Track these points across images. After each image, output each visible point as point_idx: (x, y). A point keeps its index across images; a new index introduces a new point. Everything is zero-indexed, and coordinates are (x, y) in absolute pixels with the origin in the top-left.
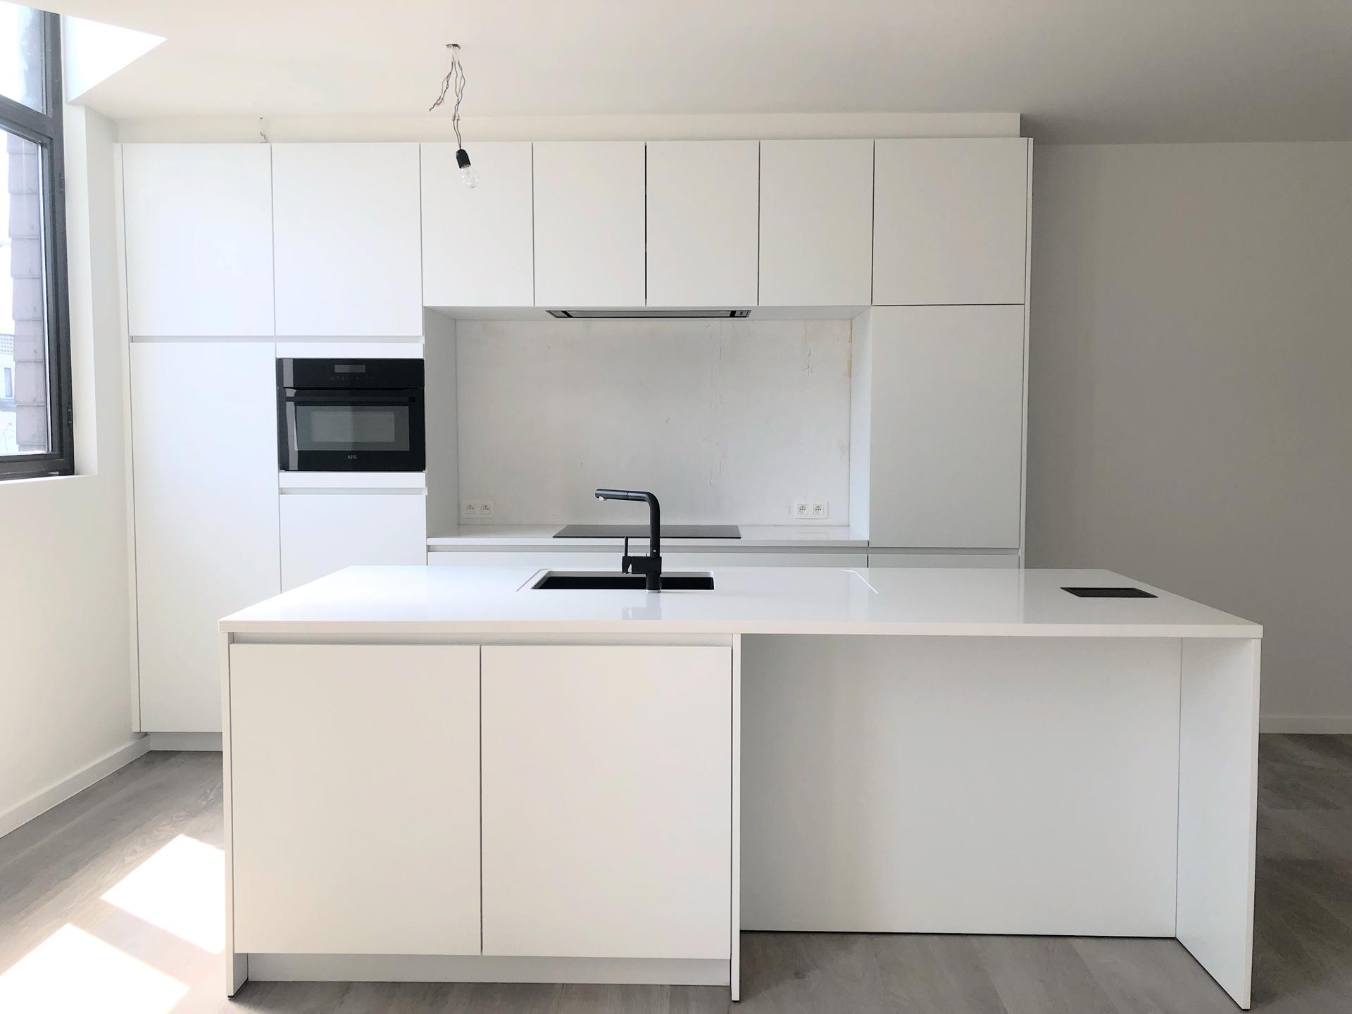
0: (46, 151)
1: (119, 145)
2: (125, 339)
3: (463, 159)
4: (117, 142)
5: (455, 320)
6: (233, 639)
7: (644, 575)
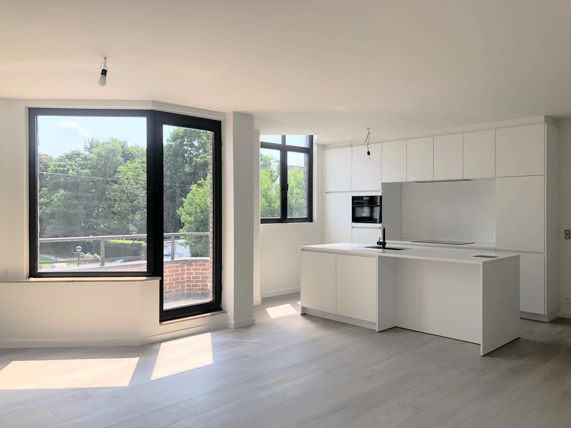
0: (310, 155)
1: (325, 150)
2: (325, 193)
3: (369, 153)
5: (401, 184)
6: (303, 250)
7: (382, 246)
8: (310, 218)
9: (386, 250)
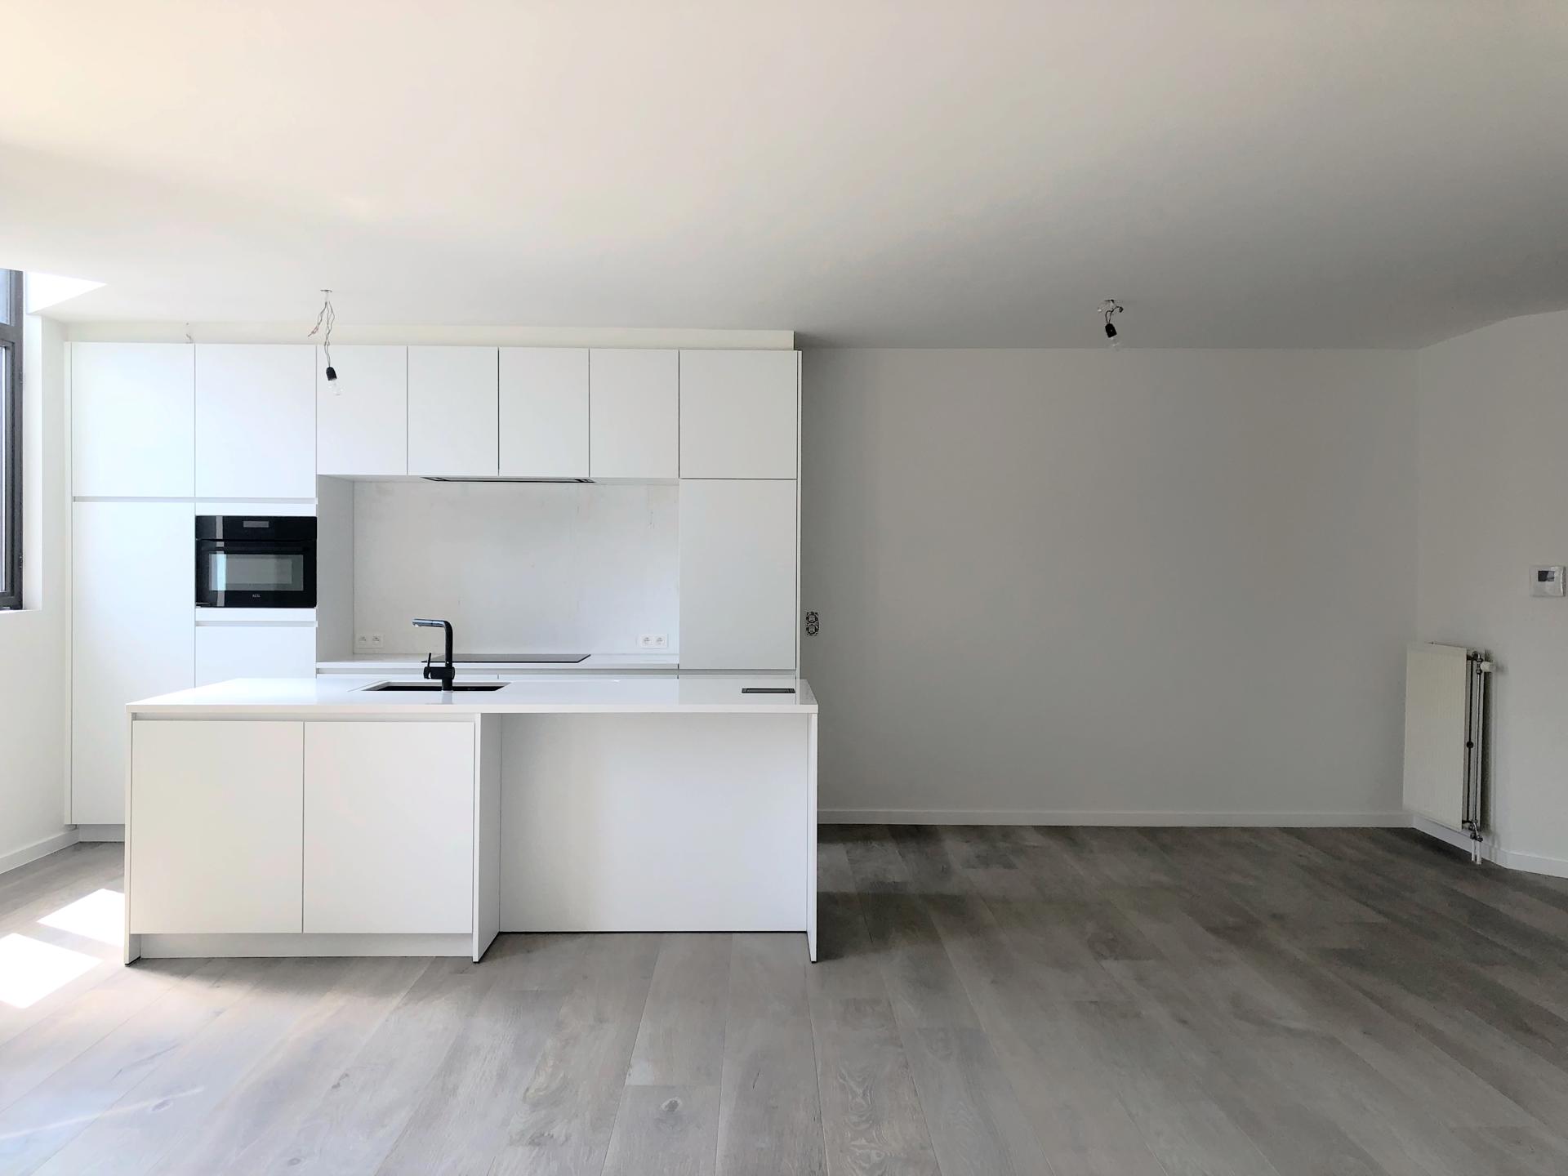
0: (8, 352)
1: (69, 343)
2: (69, 499)
3: (331, 374)
4: (67, 340)
5: (354, 482)
7: (441, 681)
8: (12, 595)
9: (456, 694)
